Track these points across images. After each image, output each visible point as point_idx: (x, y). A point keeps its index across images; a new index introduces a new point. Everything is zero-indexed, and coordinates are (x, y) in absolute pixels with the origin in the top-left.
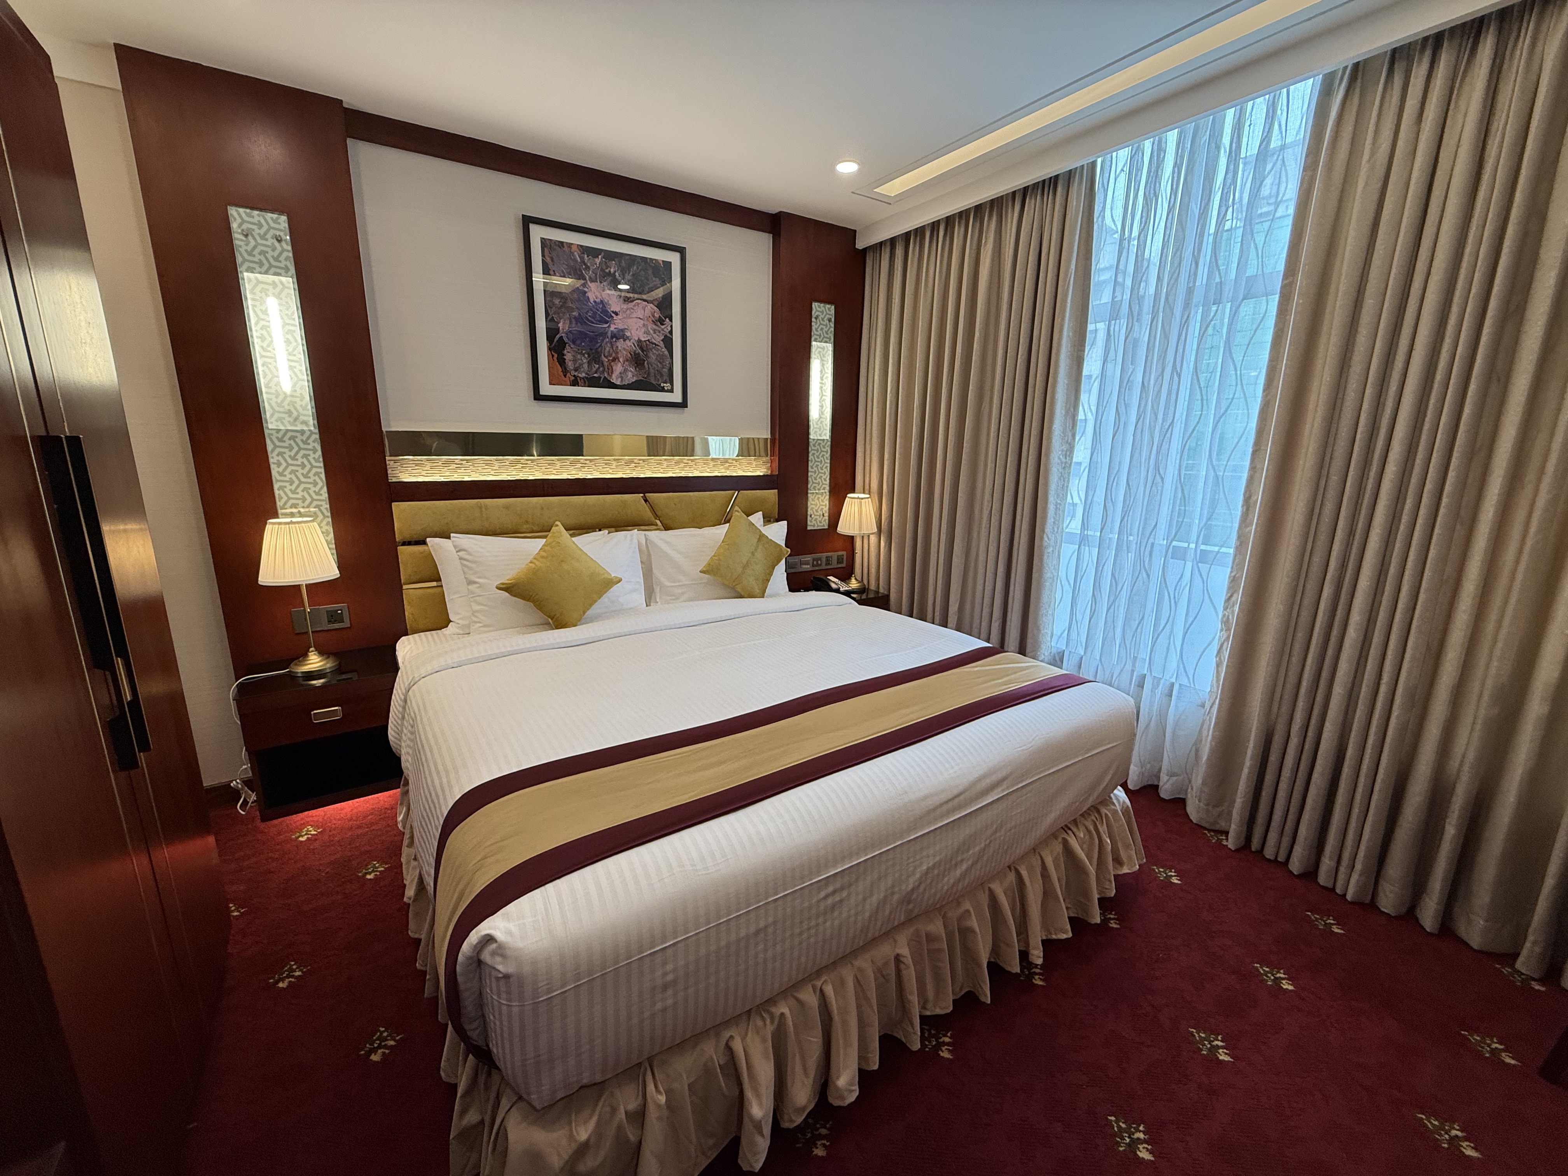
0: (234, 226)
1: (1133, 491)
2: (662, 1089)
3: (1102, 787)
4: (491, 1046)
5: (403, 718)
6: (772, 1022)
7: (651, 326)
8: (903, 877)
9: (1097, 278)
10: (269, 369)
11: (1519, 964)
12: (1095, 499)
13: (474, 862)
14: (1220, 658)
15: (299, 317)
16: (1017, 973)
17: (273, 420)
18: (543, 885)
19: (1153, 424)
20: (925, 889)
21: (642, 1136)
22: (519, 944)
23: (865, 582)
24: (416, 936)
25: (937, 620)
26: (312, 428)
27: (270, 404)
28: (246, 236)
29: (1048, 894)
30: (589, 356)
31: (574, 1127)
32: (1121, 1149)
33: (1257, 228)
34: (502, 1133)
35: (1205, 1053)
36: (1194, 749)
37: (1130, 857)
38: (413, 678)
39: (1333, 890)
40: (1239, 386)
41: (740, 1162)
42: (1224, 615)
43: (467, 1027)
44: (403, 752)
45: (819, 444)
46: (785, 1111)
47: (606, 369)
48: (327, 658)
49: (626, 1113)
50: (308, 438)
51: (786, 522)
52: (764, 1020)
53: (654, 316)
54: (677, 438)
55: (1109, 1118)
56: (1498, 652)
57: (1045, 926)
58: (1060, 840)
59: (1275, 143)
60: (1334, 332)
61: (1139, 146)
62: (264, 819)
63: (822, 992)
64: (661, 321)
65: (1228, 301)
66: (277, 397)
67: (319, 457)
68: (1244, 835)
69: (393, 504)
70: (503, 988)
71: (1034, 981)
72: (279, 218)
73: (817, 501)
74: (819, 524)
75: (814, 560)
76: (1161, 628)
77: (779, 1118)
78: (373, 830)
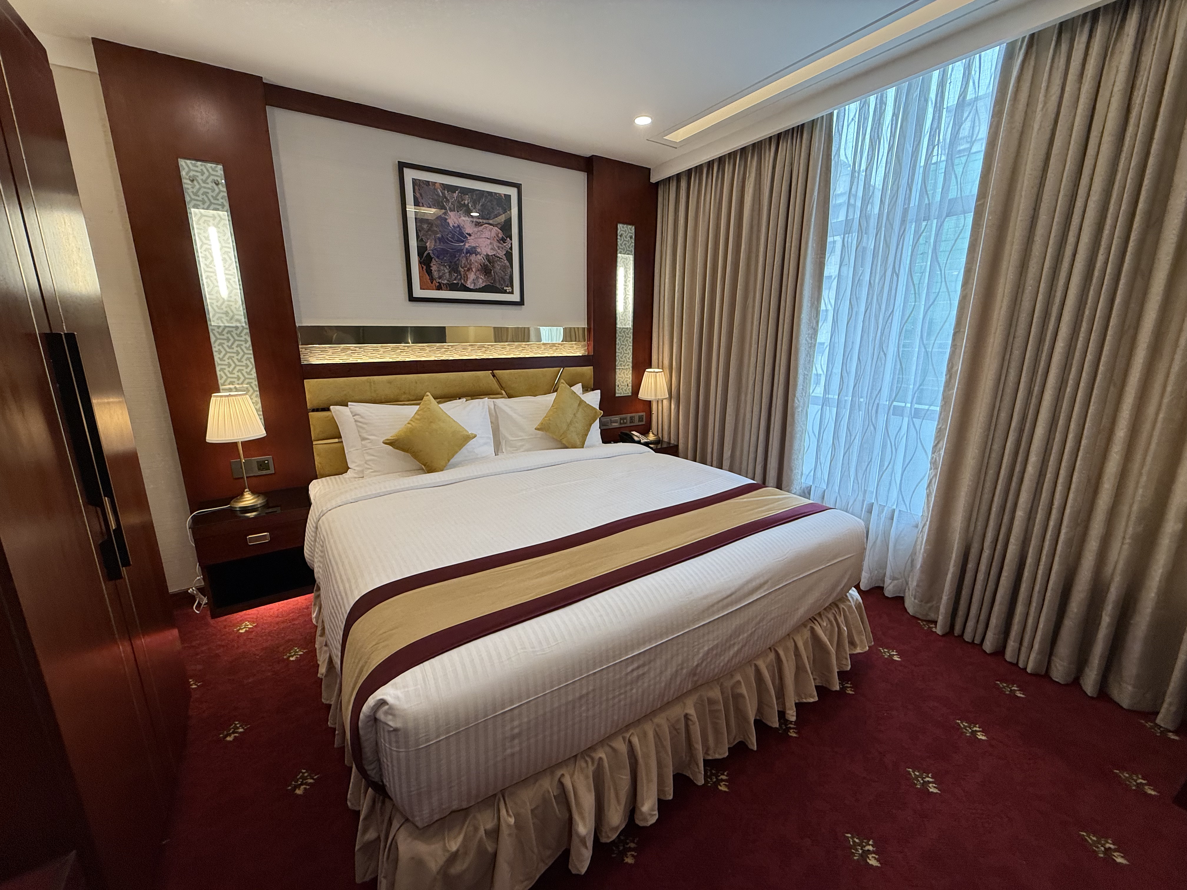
0: (183, 173)
1: (863, 364)
2: (511, 813)
3: (839, 588)
4: (384, 781)
5: (315, 540)
6: (593, 764)
7: (496, 244)
8: (690, 657)
9: (834, 201)
10: (211, 281)
11: (1159, 720)
12: (834, 371)
13: (370, 647)
14: (930, 490)
15: (233, 241)
16: (776, 728)
17: (215, 319)
18: (422, 662)
19: (877, 313)
20: (706, 665)
21: (497, 848)
22: (405, 706)
23: (660, 435)
24: (328, 702)
25: (715, 463)
26: (244, 325)
27: (213, 308)
28: (192, 181)
29: (799, 669)
30: (449, 267)
31: (447, 842)
32: (855, 858)
33: (956, 161)
34: (394, 847)
35: (919, 787)
36: (910, 560)
37: (861, 641)
38: (322, 511)
39: (1016, 664)
40: (943, 283)
41: (570, 867)
42: (932, 458)
43: (366, 767)
44: (315, 566)
45: (624, 332)
46: (603, 830)
47: (463, 277)
48: (257, 497)
49: (485, 830)
50: (241, 332)
51: (599, 391)
52: (586, 762)
53: (498, 236)
54: (517, 329)
55: (847, 835)
56: (1141, 485)
57: (798, 694)
58: (808, 627)
59: (970, 96)
61: (866, 100)
62: (214, 616)
63: (630, 742)
64: (504, 240)
65: (934, 219)
66: (217, 302)
67: (249, 347)
68: (949, 623)
69: (305, 381)
70: (393, 739)
71: (789, 733)
72: (216, 167)
73: (623, 375)
74: (625, 392)
75: (621, 419)
76: (885, 468)
77: (599, 835)
78: (294, 624)
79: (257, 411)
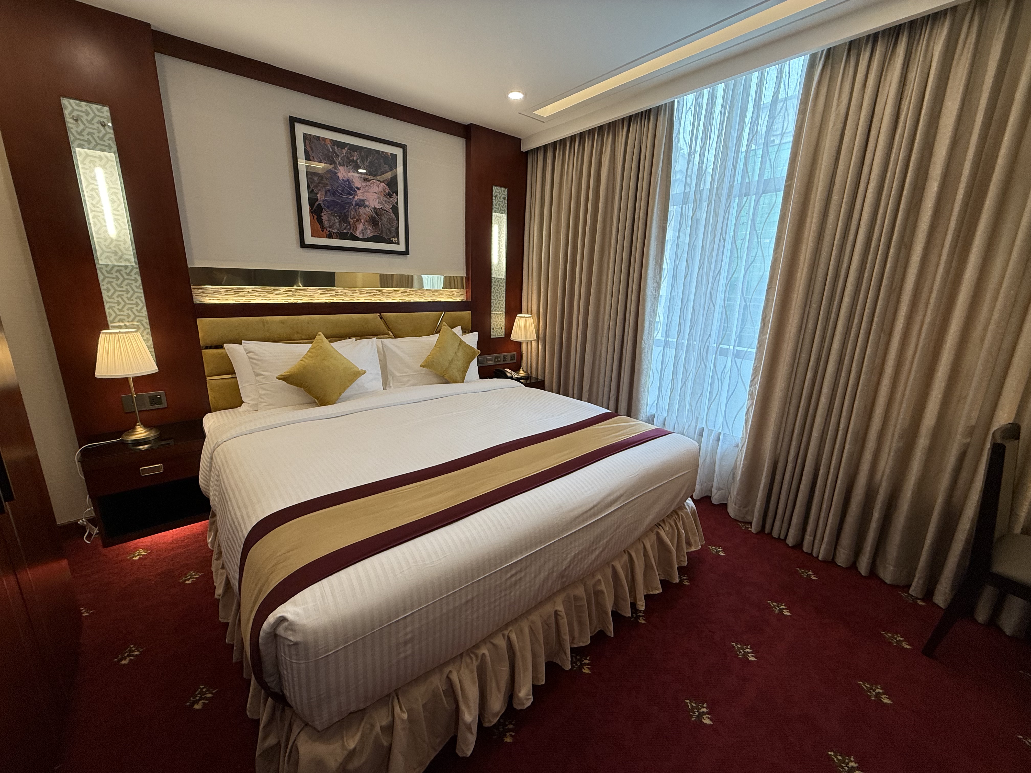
0: (66, 112)
1: (697, 312)
2: (404, 710)
3: (679, 498)
4: (285, 692)
5: (211, 470)
6: (477, 660)
7: (383, 199)
8: (560, 561)
9: (674, 177)
10: (98, 220)
11: (911, 592)
12: (673, 318)
13: (269, 567)
14: (748, 417)
15: (121, 183)
16: (629, 617)
17: (103, 257)
18: (320, 580)
19: (708, 271)
20: (573, 568)
21: (392, 741)
22: (305, 622)
23: (529, 372)
24: (226, 621)
25: (575, 396)
26: (134, 264)
27: (100, 246)
28: (76, 120)
29: (648, 566)
30: (339, 218)
31: (345, 741)
32: (693, 719)
33: (770, 149)
34: (295, 748)
35: (741, 657)
36: (732, 473)
37: (695, 541)
38: (217, 443)
39: (811, 554)
40: (760, 249)
41: (457, 751)
42: (750, 390)
43: (266, 680)
44: (211, 494)
45: (498, 281)
46: (486, 716)
47: (352, 227)
48: (150, 430)
49: (381, 727)
50: (131, 271)
51: (477, 333)
52: (471, 658)
53: (385, 192)
54: (402, 276)
55: (686, 701)
56: (903, 410)
57: (646, 586)
58: (655, 532)
59: (781, 96)
60: (815, 215)
61: (700, 93)
62: (105, 546)
63: (509, 638)
64: (390, 195)
65: (753, 195)
66: (105, 241)
67: (140, 286)
68: (761, 523)
69: (197, 319)
70: (293, 652)
71: (639, 621)
72: (102, 109)
73: (497, 319)
74: (499, 334)
75: (495, 358)
76: (713, 399)
77: (482, 720)
78: (190, 549)
79: (148, 348)
